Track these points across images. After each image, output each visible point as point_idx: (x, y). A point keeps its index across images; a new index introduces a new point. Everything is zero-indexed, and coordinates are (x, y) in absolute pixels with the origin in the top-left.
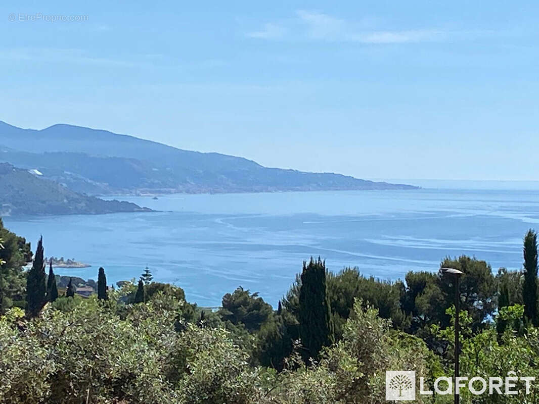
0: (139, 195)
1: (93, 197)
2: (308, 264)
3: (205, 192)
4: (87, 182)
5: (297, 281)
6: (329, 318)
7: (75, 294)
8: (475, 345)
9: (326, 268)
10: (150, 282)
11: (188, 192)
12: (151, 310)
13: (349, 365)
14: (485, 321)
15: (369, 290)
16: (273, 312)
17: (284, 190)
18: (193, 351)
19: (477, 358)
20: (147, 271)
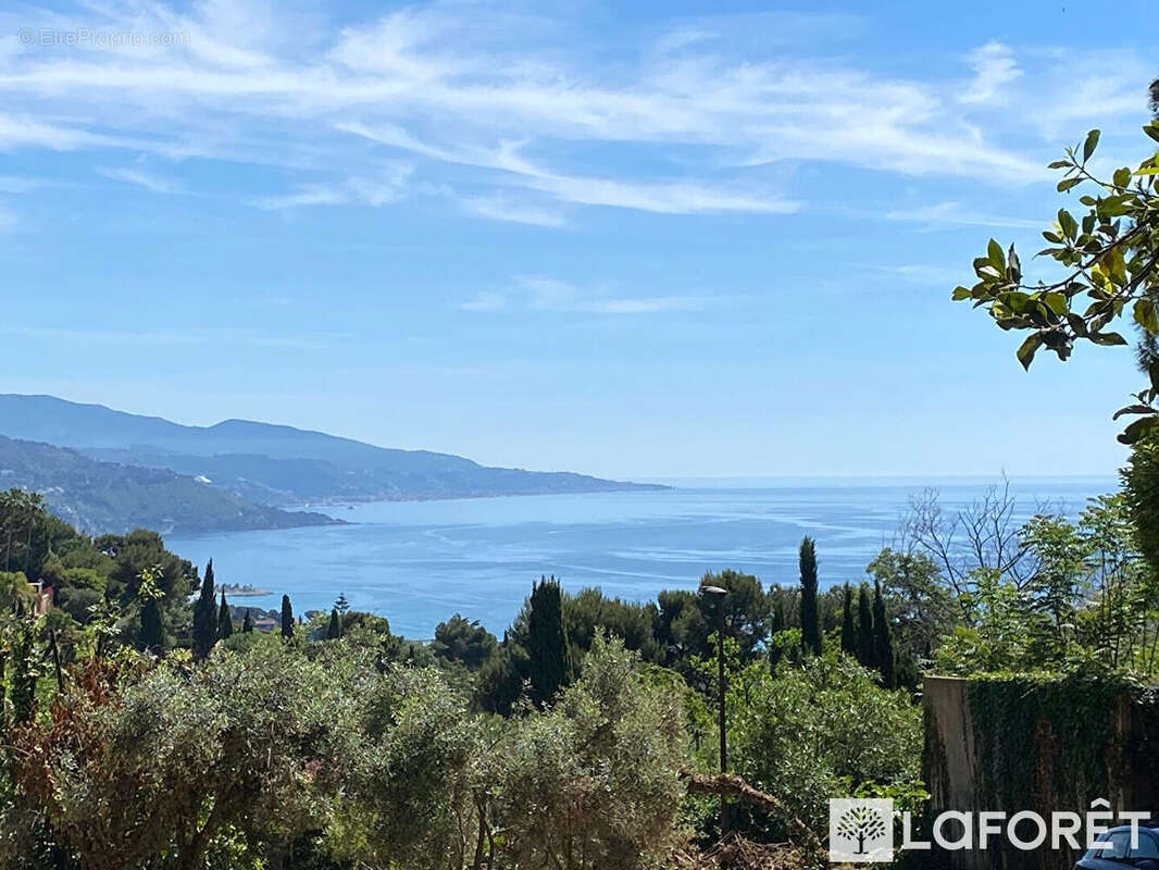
0: (329, 504)
1: (274, 508)
2: (538, 584)
4: (267, 490)
5: (526, 605)
6: (566, 649)
7: (254, 628)
8: (745, 680)
9: (561, 587)
10: (346, 611)
11: (390, 499)
12: (345, 647)
13: (590, 708)
14: (755, 649)
15: (614, 615)
16: (498, 644)
17: (509, 494)
18: (398, 697)
19: (747, 695)
20: (342, 598)
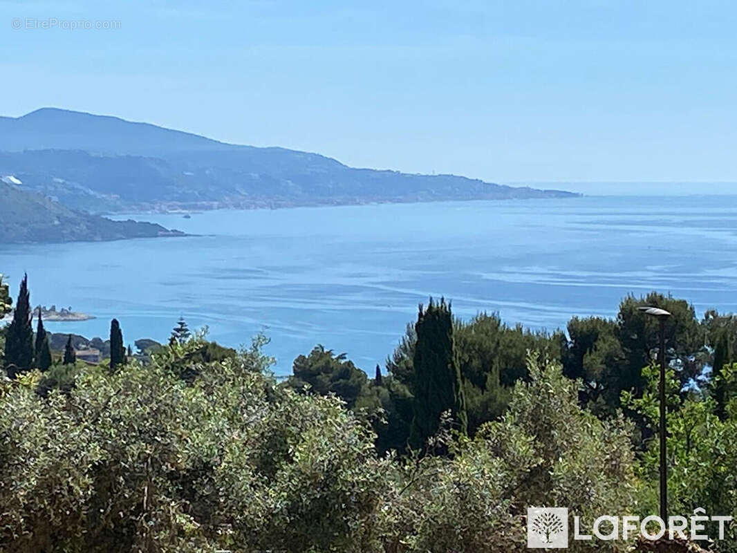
0: (164, 212)
1: (97, 216)
2: (425, 308)
3: (262, 207)
4: (88, 195)
5: (409, 334)
6: (457, 387)
7: (78, 360)
8: (686, 421)
9: (452, 314)
10: (188, 340)
11: (237, 206)
12: (229, 372)
13: (522, 445)
14: (686, 389)
15: (514, 345)
16: (369, 382)
17: (381, 201)
18: (294, 430)
19: (688, 440)
20: (182, 324)
